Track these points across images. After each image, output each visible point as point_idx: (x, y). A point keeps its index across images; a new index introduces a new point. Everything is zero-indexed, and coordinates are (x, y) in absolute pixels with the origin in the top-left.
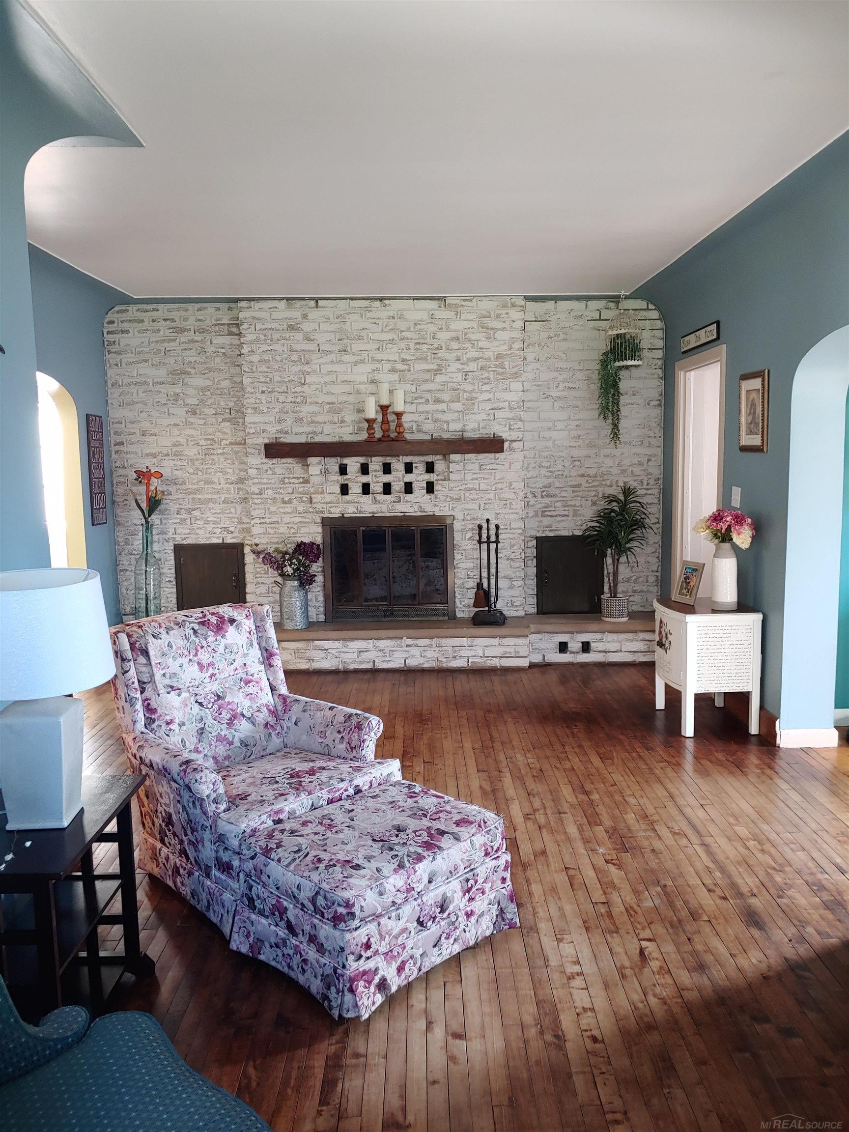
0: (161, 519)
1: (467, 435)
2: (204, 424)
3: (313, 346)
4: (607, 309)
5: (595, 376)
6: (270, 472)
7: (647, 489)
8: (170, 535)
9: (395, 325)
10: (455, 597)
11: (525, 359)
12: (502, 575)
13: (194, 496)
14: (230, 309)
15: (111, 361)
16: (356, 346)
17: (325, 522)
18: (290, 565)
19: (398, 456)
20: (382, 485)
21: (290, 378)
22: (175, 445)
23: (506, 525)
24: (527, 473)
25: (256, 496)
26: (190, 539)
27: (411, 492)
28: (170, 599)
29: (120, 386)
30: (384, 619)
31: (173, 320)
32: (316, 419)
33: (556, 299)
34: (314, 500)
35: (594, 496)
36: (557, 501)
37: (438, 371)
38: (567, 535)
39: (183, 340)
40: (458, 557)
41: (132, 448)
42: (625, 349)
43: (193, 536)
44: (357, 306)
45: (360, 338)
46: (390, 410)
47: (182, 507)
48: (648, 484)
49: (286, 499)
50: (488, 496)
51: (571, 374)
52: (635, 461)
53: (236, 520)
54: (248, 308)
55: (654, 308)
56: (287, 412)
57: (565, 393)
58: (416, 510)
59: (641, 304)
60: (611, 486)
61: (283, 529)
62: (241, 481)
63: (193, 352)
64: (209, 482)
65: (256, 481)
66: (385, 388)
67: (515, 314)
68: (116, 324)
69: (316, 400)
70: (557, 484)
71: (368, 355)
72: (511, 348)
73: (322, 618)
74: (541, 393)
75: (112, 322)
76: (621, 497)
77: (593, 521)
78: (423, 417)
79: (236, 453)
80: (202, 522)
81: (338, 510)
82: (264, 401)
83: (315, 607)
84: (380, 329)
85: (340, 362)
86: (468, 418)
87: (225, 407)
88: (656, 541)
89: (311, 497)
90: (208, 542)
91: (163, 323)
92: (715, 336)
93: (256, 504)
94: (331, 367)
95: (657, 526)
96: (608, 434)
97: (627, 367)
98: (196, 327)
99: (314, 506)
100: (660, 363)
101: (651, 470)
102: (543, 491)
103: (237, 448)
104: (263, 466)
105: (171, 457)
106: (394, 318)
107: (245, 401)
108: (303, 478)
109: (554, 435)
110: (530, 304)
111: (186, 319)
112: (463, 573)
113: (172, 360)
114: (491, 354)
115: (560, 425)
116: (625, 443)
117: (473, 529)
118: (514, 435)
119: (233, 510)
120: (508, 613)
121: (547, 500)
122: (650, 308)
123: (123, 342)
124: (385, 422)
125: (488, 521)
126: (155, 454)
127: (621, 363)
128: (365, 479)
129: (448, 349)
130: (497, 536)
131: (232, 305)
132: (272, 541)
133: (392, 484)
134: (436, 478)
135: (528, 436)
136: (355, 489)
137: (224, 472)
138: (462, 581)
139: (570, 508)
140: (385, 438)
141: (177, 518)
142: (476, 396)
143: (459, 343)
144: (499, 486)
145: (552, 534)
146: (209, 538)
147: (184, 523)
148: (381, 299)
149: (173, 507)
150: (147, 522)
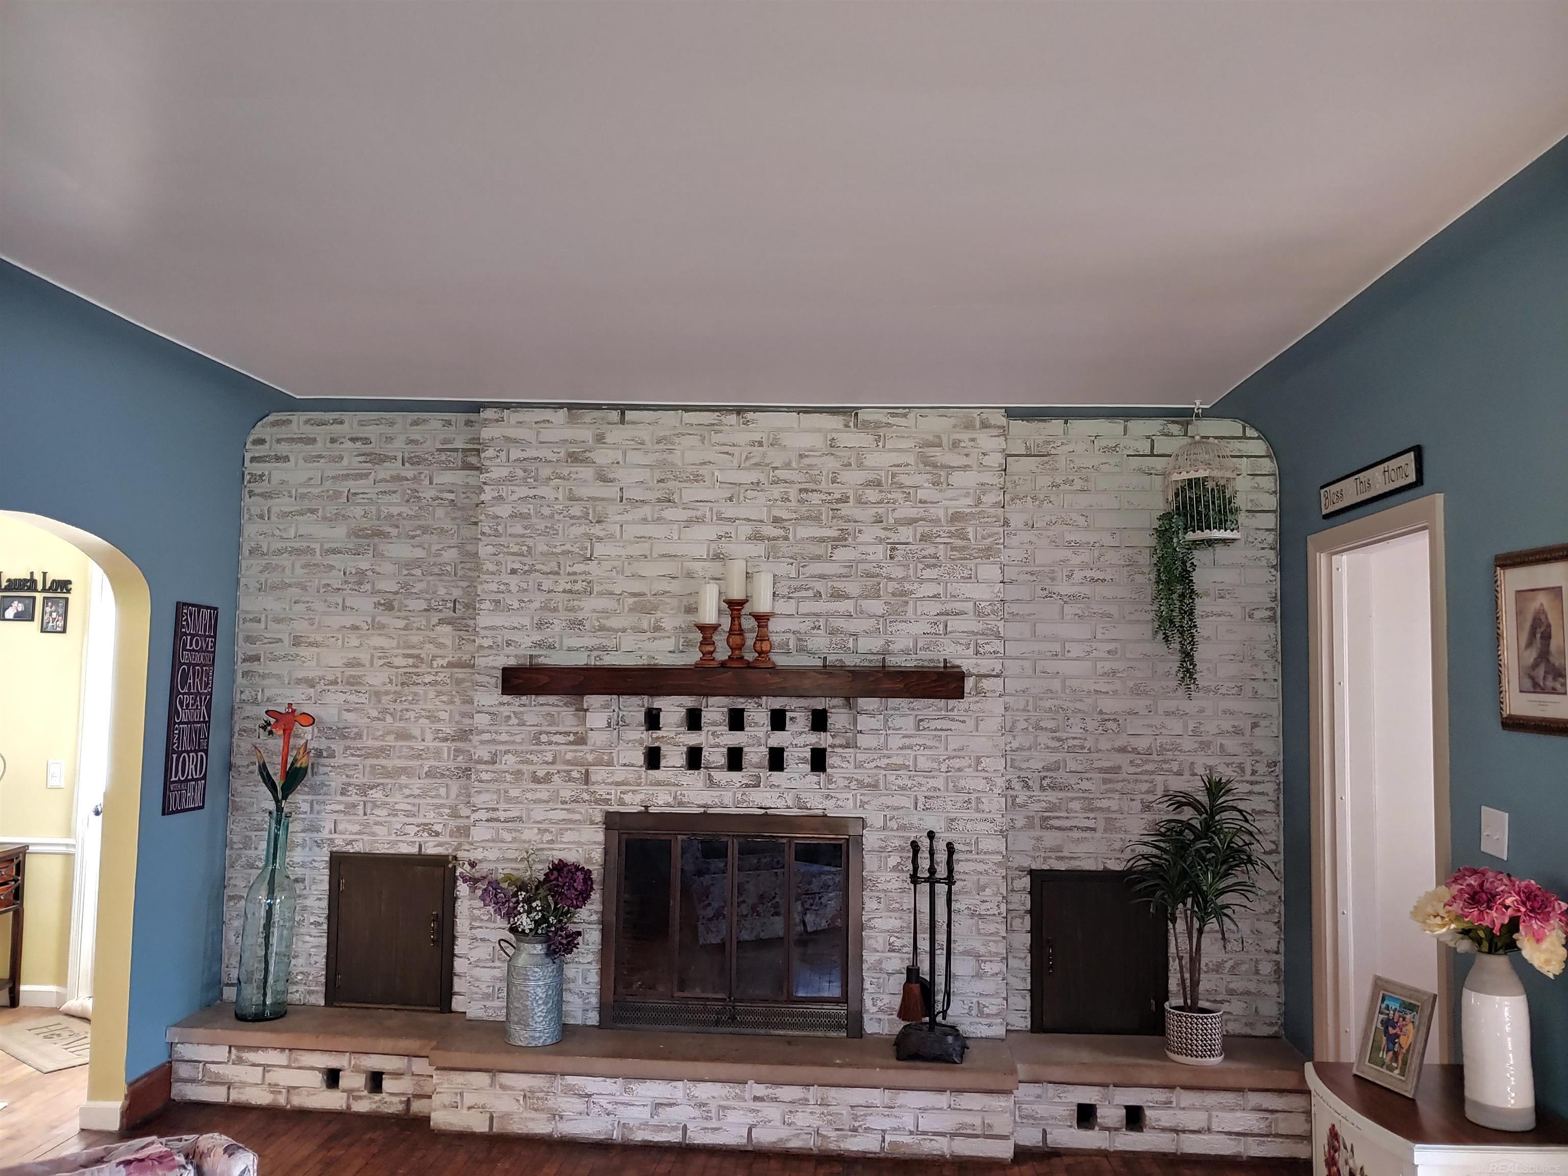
0: (312, 804)
1: (893, 661)
2: (406, 628)
3: (612, 491)
4: (1167, 435)
5: (1146, 560)
6: (514, 721)
7: (1252, 783)
8: (325, 834)
9: (764, 455)
10: (862, 990)
11: (1006, 523)
12: (961, 949)
13: (374, 761)
14: (468, 423)
15: (252, 509)
16: (691, 493)
17: (613, 822)
18: (528, 912)
19: (759, 697)
20: (725, 750)
21: (564, 548)
22: (349, 665)
23: (969, 844)
24: (1010, 739)
25: (483, 767)
26: (360, 844)
27: (781, 769)
28: (312, 960)
29: (263, 554)
30: (712, 1029)
31: (366, 441)
32: (607, 623)
33: (1067, 415)
34: (593, 778)
35: (1147, 792)
36: (1072, 799)
37: (840, 541)
38: (1093, 868)
39: (382, 475)
40: (870, 904)
41: (273, 667)
42: (1207, 507)
43: (366, 837)
44: (695, 422)
45: (697, 478)
46: (746, 609)
47: (351, 780)
48: (1254, 773)
49: (541, 774)
50: (932, 783)
51: (1096, 554)
52: (1227, 725)
53: (448, 811)
54: (497, 421)
55: (1256, 434)
56: (555, 610)
57: (1086, 590)
58: (790, 803)
59: (1232, 427)
60: (1179, 774)
61: (530, 834)
62: (463, 735)
63: (396, 498)
64: (404, 736)
65: (486, 737)
66: (737, 569)
67: (989, 442)
68: (267, 446)
69: (610, 587)
70: (1072, 765)
71: (711, 509)
72: (979, 502)
73: (593, 1018)
74: (1038, 588)
75: (261, 442)
76: (1203, 798)
77: (1145, 844)
78: (808, 624)
79: (459, 682)
80: (384, 812)
81: (638, 798)
82: (514, 588)
83: (581, 995)
84: (735, 464)
85: (659, 520)
86: (893, 629)
87: (447, 597)
88: (1274, 889)
89: (587, 771)
90: (392, 851)
91: (350, 444)
92: (1412, 478)
93: (481, 781)
94: (642, 530)
95: (1274, 857)
96: (1173, 671)
97: (1210, 543)
98: (406, 455)
99: (592, 788)
100: (1271, 538)
101: (1258, 745)
102: (1044, 778)
103: (460, 673)
104: (502, 709)
105: (339, 687)
106: (761, 444)
107: (480, 588)
108: (575, 734)
109: (1065, 667)
110: (1018, 426)
111: (390, 439)
112: (880, 940)
113: (358, 511)
114: (941, 513)
115: (1076, 650)
116: (1207, 690)
117: (903, 849)
118: (986, 665)
119: (443, 791)
120: (972, 1029)
121: (1052, 796)
122: (1248, 435)
123: (276, 477)
124: (736, 631)
125: (931, 835)
126: (313, 679)
127: (1199, 535)
128: (693, 739)
129: (860, 501)
130: (950, 870)
131: (472, 416)
132: (507, 856)
133: (745, 749)
134: (830, 740)
135: (1012, 667)
136: (674, 757)
137: (432, 718)
138: (877, 956)
139: (1100, 815)
140: (736, 662)
141: (339, 802)
142: (911, 588)
143: (881, 491)
144: (956, 763)
145: (1062, 866)
146: (396, 842)
147: (352, 811)
148: (739, 411)
149: (336, 781)
150: (279, 809)
